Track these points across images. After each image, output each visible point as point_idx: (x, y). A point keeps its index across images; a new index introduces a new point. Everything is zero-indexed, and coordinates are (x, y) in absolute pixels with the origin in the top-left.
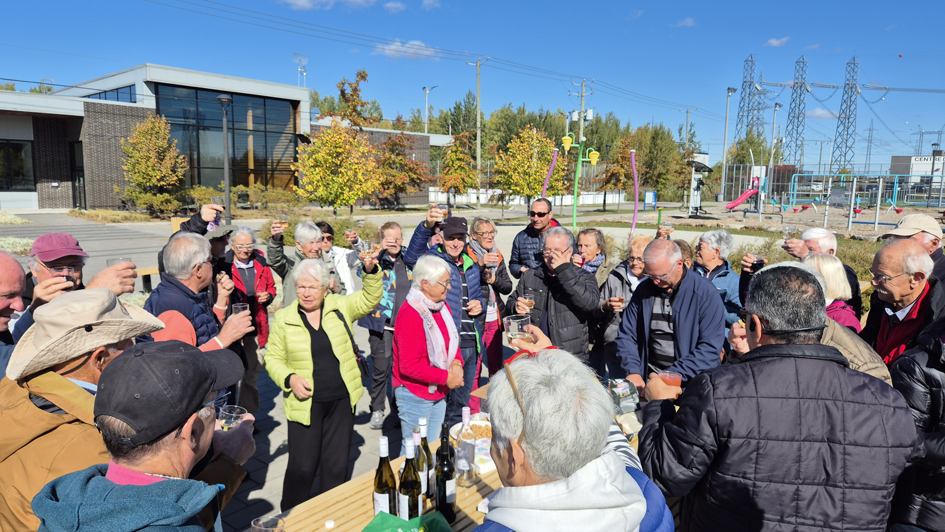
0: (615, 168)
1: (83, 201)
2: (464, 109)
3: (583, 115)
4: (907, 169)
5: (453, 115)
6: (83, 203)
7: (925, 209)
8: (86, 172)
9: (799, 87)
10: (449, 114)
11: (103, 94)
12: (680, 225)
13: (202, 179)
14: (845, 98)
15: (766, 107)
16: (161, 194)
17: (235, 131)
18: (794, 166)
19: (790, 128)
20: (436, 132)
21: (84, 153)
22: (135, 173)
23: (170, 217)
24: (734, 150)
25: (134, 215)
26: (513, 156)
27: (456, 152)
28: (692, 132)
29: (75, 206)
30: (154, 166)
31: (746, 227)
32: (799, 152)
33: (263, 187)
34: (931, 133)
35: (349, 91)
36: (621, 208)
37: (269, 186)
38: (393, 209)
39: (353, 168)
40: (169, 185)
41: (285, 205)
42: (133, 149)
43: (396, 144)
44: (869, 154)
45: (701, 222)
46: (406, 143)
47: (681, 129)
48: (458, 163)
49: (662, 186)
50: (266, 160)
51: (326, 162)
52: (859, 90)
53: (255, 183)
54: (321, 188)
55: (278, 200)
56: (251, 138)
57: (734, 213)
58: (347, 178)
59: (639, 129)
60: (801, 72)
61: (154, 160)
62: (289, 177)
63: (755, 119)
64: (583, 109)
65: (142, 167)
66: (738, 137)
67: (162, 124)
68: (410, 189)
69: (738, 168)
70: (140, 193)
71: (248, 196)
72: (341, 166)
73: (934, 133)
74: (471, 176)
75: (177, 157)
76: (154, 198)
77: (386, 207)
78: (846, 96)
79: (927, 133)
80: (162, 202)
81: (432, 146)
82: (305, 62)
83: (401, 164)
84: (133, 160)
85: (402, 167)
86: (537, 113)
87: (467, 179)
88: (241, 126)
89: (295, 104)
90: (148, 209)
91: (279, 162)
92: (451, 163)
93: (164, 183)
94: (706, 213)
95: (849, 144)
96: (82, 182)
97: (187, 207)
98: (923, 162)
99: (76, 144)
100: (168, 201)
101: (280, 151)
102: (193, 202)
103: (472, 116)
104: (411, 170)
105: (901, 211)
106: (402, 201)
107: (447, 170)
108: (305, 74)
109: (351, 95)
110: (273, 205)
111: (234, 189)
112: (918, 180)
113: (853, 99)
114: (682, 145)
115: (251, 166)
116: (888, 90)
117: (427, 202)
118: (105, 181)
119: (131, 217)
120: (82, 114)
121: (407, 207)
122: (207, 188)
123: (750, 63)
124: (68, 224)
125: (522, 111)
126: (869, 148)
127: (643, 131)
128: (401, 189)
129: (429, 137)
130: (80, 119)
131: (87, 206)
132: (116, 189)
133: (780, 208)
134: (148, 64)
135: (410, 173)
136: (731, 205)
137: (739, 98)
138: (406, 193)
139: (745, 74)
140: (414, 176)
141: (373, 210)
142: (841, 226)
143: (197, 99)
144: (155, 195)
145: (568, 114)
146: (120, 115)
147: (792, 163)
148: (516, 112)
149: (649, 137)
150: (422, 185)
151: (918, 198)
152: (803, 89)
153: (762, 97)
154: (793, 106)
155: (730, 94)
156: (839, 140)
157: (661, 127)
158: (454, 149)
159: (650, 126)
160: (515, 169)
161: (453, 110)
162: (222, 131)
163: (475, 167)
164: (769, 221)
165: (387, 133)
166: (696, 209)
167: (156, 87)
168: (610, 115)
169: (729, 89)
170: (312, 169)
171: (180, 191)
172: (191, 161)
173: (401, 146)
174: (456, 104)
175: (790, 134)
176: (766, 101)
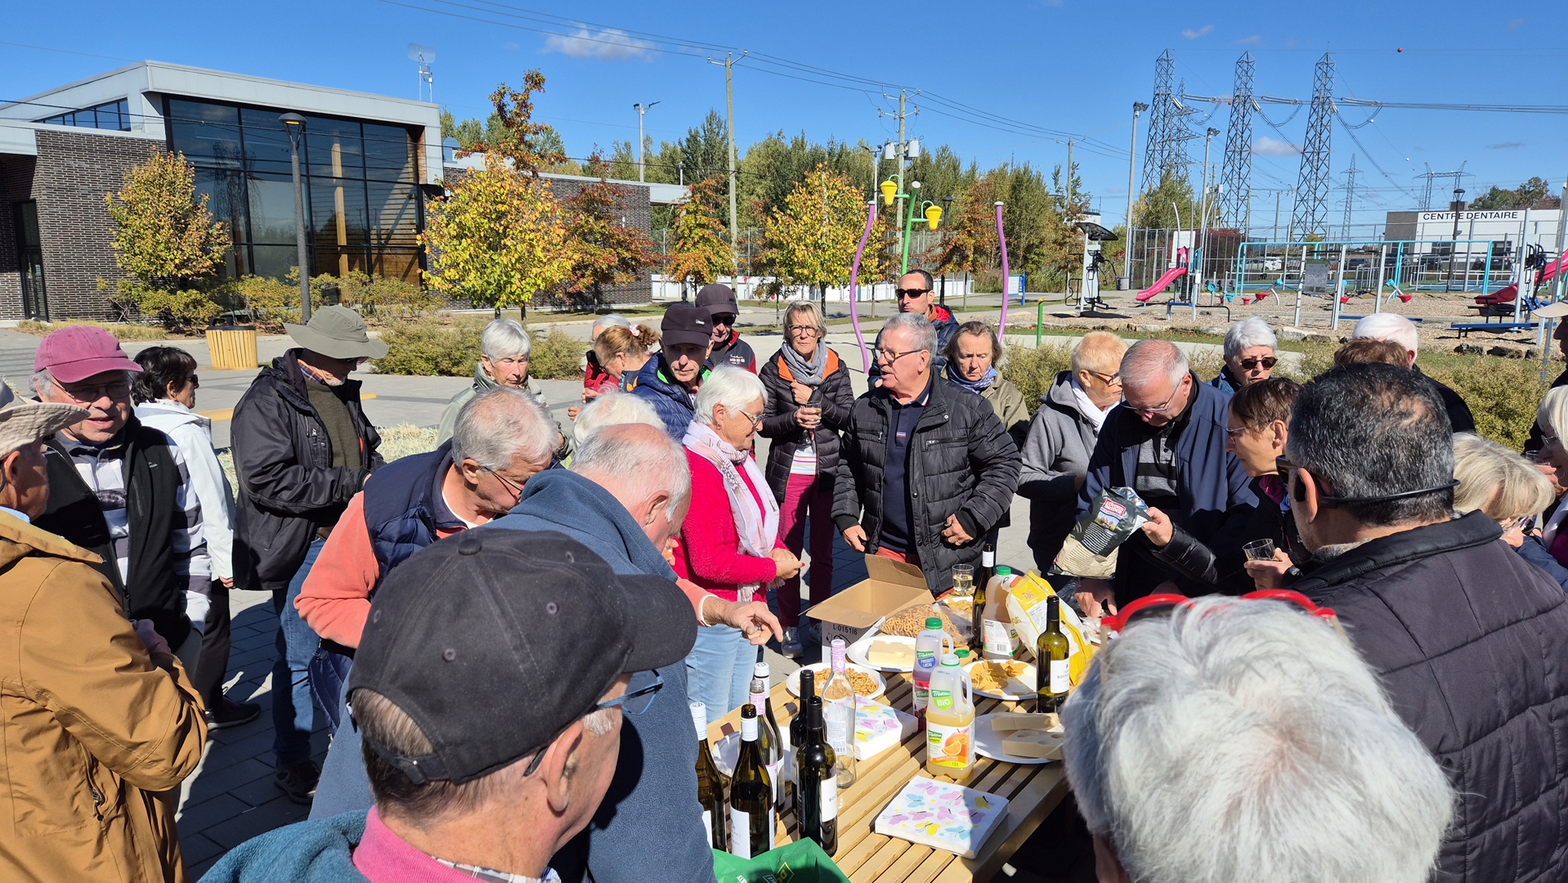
0: (959, 237)
1: (42, 305)
2: (702, 142)
3: (902, 150)
4: (1411, 232)
5: (686, 152)
6: (42, 309)
7: (1445, 295)
8: (46, 255)
9: (1242, 102)
10: (679, 151)
11: (71, 116)
12: (1068, 328)
13: (256, 266)
14: (1313, 120)
15: (1191, 136)
16: (185, 291)
17: (313, 180)
18: (1236, 231)
19: (1229, 168)
20: (658, 181)
21: (40, 222)
22: (135, 255)
23: (202, 332)
24: (1143, 207)
25: (136, 328)
26: (796, 217)
27: (695, 212)
28: (1075, 178)
29: (28, 315)
30: (168, 242)
31: (1172, 329)
32: (1243, 208)
33: (365, 277)
34: (1445, 175)
35: (511, 107)
36: (969, 303)
37: (375, 275)
38: (592, 311)
39: (527, 237)
40: (198, 274)
41: (406, 308)
42: (130, 211)
43: (592, 201)
44: (1348, 210)
45: (1100, 322)
46: (610, 198)
47: (1057, 173)
48: (699, 232)
49: (1034, 266)
50: (367, 232)
51: (478, 228)
52: (1335, 107)
53: (350, 270)
54: (472, 275)
55: (392, 299)
56: (340, 191)
57: (1149, 308)
58: (516, 256)
59: (991, 173)
60: (1244, 79)
61: (166, 232)
62: (410, 258)
63: (1173, 156)
64: (903, 140)
65: (147, 245)
66: (1146, 186)
67: (179, 168)
68: (620, 277)
69: (1152, 236)
70: (146, 289)
71: (337, 292)
72: (505, 236)
73: (1449, 175)
74: (722, 253)
75: (210, 226)
76: (172, 297)
77: (579, 308)
78: (1315, 117)
79: (1440, 175)
80: (187, 305)
81: (654, 204)
82: (429, 58)
83: (603, 234)
84: (130, 232)
85: (606, 241)
86: (825, 148)
87: (714, 259)
88: (324, 171)
89: (416, 132)
90: (161, 318)
91: (390, 234)
92: (687, 231)
93: (188, 272)
94: (1107, 308)
95: (1319, 195)
96: (38, 273)
97: (231, 313)
98: (1437, 221)
99: (24, 206)
100: (196, 303)
101: (393, 215)
102: (242, 306)
103: (718, 154)
104: (620, 243)
105: (1410, 298)
106: (607, 297)
107: (681, 243)
108: (430, 80)
109: (517, 114)
110: (384, 307)
111: (315, 281)
112: (1427, 249)
113: (1325, 122)
114: (1059, 200)
115: (342, 240)
116: (1382, 105)
117: (649, 298)
118: (81, 269)
119: (131, 332)
120: (33, 151)
121: (614, 307)
122: (267, 279)
123: (1165, 64)
124: (18, 346)
125: (800, 145)
126: (1348, 202)
127: (997, 176)
128: (605, 277)
129: (648, 188)
130: (31, 160)
131: (51, 315)
132: (101, 283)
133: (1222, 299)
134: (148, 62)
135: (619, 250)
136: (1143, 295)
137: (1148, 122)
138: (614, 284)
139: (1158, 82)
140: (627, 255)
141: (556, 313)
142: (1320, 323)
143: (240, 123)
144: (172, 292)
145: (877, 149)
146: (101, 152)
147: (1232, 225)
148: (790, 146)
149: (1007, 187)
150: (640, 270)
151: (1429, 278)
152: (1247, 105)
153: (1184, 119)
154: (1232, 134)
155: (1138, 113)
156: (1305, 187)
157: (1026, 171)
158: (692, 208)
159: (1009, 169)
160: (800, 239)
161: (685, 144)
162: (292, 181)
163: (727, 239)
164: (1208, 318)
165: (576, 181)
166: (1092, 301)
167: (164, 102)
168: (944, 151)
169: (1135, 105)
170: (455, 242)
171: (218, 285)
172: (235, 235)
173: (602, 203)
174: (690, 131)
175: (1227, 179)
176: (1192, 126)
